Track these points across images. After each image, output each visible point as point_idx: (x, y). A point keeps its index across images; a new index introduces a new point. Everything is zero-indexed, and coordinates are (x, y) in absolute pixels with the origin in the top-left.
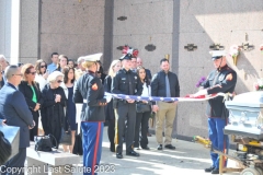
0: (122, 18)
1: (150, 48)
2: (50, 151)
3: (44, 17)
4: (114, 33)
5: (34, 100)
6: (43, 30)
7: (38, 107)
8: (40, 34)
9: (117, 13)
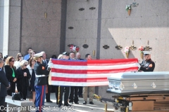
0: (71, 28)
1: (86, 46)
2: (20, 100)
3: (24, 27)
4: (67, 36)
5: (14, 76)
6: (23, 34)
7: (15, 79)
8: (21, 36)
9: (68, 25)
